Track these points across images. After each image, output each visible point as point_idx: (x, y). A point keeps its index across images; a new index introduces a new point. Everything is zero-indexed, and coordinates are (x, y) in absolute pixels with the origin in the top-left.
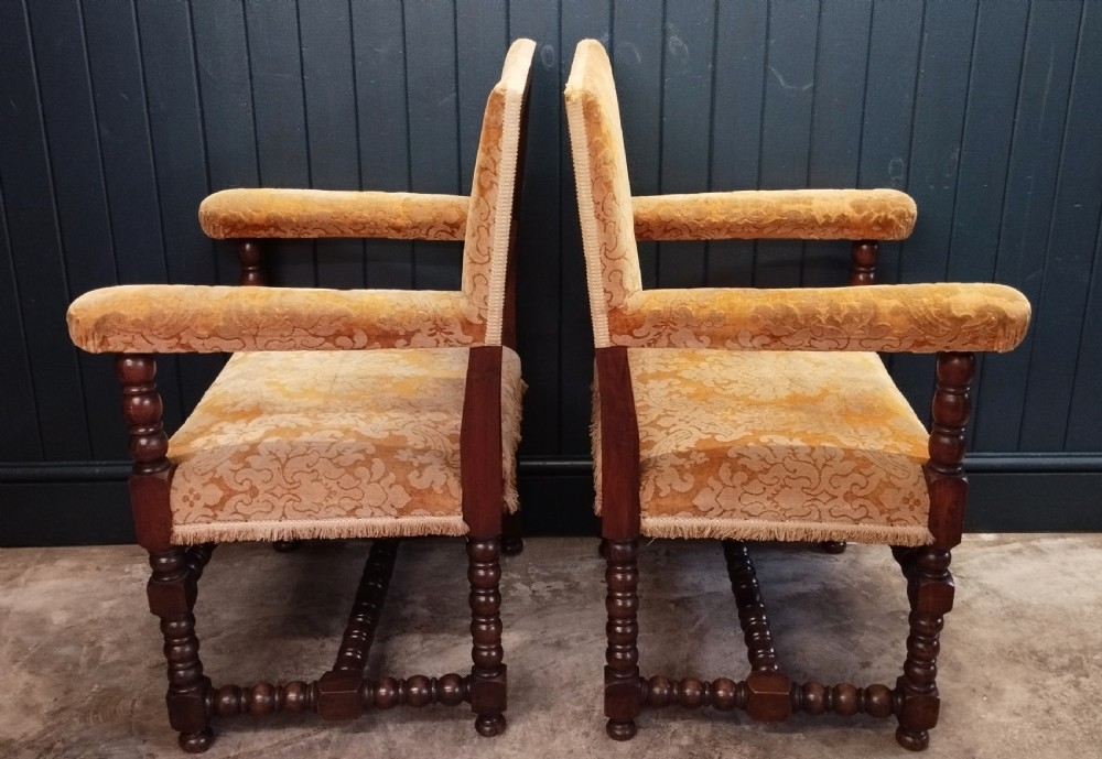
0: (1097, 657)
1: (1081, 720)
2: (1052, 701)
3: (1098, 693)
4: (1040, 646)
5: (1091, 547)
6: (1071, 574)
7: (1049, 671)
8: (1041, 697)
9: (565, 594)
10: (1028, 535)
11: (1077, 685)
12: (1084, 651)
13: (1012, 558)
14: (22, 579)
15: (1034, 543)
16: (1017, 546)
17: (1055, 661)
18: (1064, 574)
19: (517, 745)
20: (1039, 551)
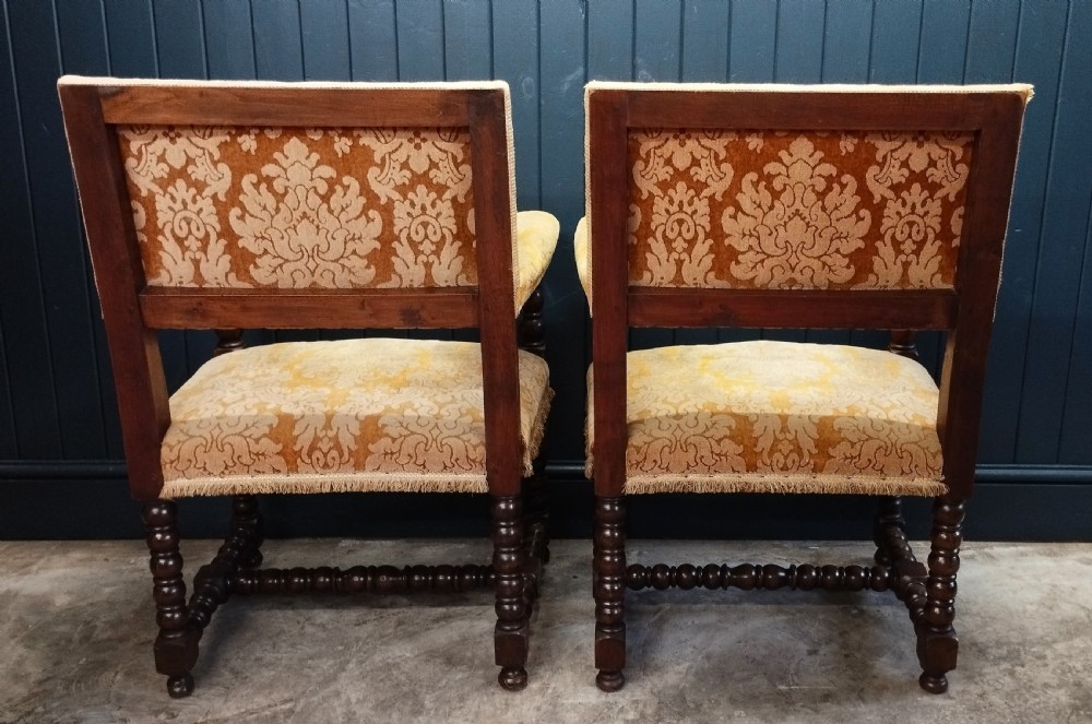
0: (1033, 650)
1: (1012, 704)
3: (1031, 681)
4: (981, 639)
5: (1040, 554)
6: (1019, 578)
7: (987, 660)
8: (976, 683)
10: (982, 544)
11: (1012, 673)
12: (1022, 643)
14: (35, 568)
15: (987, 550)
17: (994, 652)
18: (1012, 576)
20: (990, 557)
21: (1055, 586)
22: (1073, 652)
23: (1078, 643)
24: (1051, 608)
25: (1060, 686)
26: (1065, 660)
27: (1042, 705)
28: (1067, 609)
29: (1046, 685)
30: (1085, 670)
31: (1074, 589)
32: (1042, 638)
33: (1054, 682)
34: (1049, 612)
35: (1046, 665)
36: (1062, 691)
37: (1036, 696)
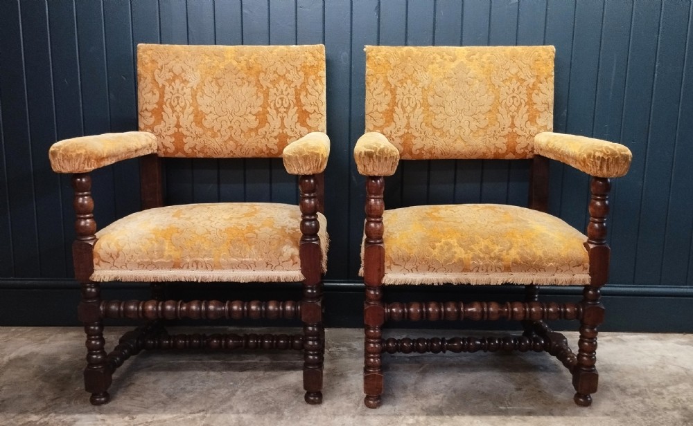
0: (655, 390)
1: (646, 419)
2: (628, 410)
3: (656, 406)
4: (622, 384)
5: (652, 339)
6: (640, 351)
7: (627, 395)
8: (621, 407)
9: (347, 353)
10: (615, 333)
11: (643, 402)
12: (649, 386)
13: (606, 343)
14: (48, 341)
15: (619, 337)
16: (609, 338)
17: (630, 391)
18: (636, 351)
19: (313, 421)
20: (622, 340)
21: (663, 356)
22: (679, 391)
23: (682, 386)
24: (662, 368)
25: (674, 409)
26: (675, 395)
27: (664, 420)
28: (672, 369)
29: (665, 409)
30: (688, 401)
31: (675, 358)
32: (659, 383)
33: (670, 407)
34: (662, 370)
35: (664, 398)
36: (675, 412)
37: (659, 415)
